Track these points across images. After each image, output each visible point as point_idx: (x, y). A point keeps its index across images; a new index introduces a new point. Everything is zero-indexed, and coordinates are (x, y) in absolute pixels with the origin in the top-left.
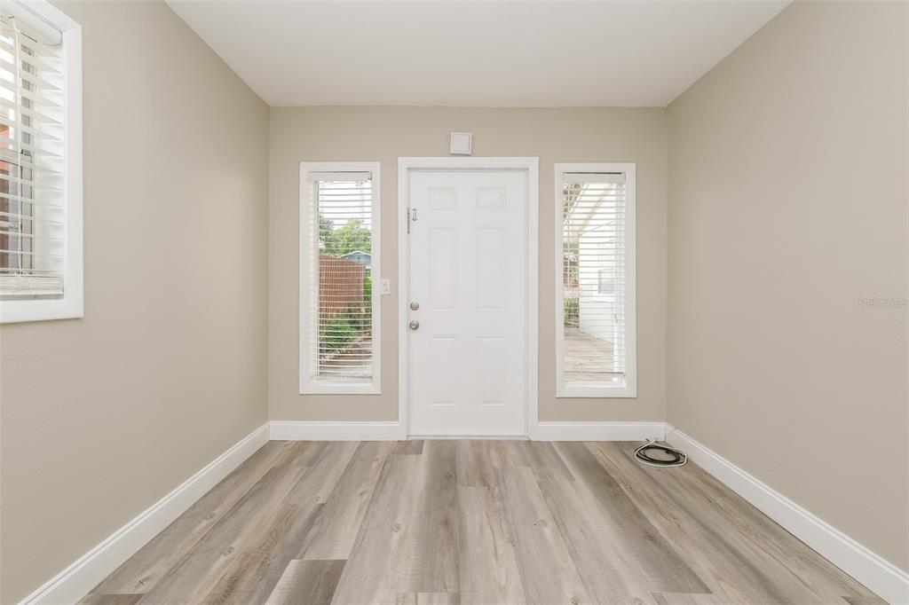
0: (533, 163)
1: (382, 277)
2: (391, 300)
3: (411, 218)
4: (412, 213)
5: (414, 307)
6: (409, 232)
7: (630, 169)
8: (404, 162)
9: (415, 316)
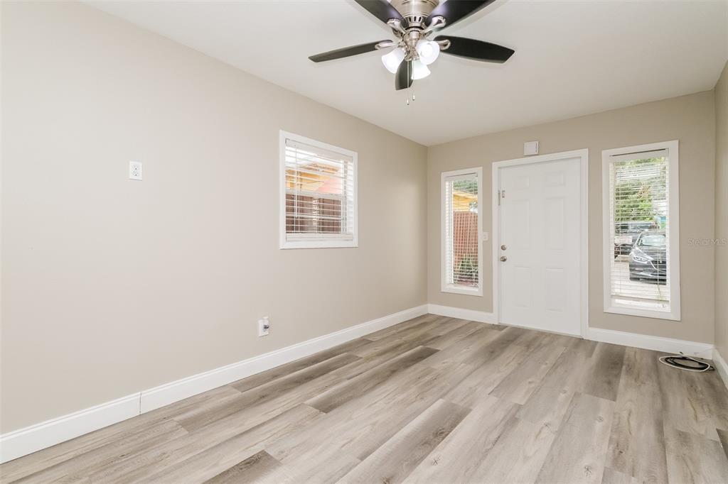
0: (584, 153)
2: (488, 244)
3: (501, 196)
6: (499, 205)
8: (495, 165)
9: (504, 253)
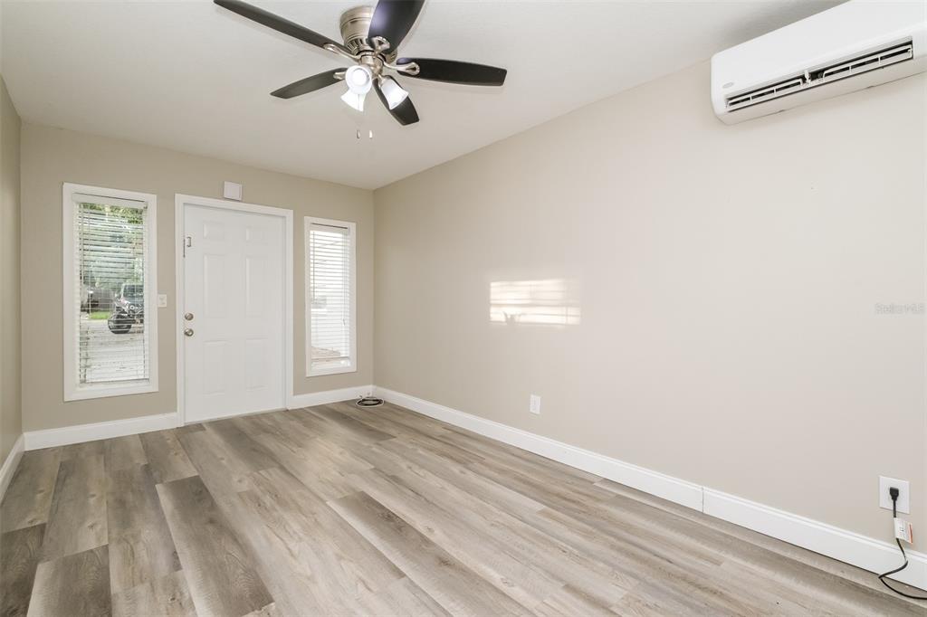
1: (159, 293)
4: (187, 240)
5: (190, 317)
7: (352, 226)
